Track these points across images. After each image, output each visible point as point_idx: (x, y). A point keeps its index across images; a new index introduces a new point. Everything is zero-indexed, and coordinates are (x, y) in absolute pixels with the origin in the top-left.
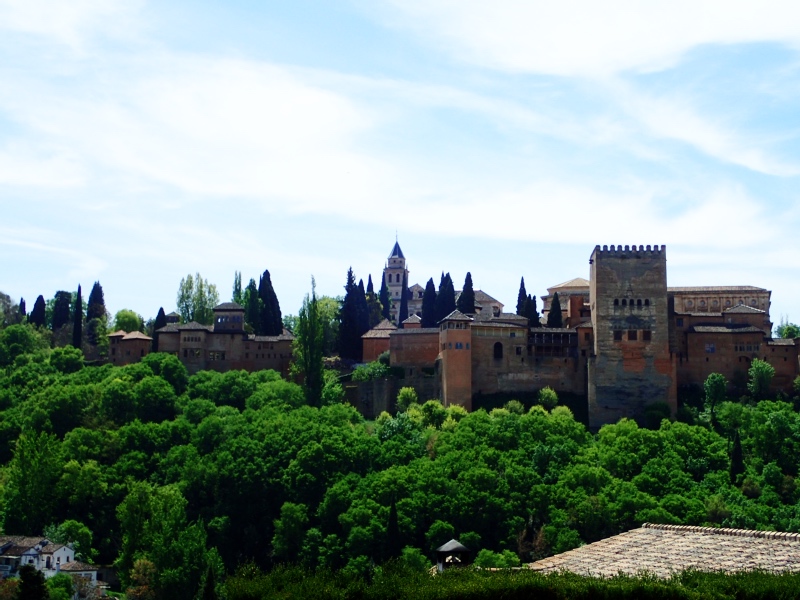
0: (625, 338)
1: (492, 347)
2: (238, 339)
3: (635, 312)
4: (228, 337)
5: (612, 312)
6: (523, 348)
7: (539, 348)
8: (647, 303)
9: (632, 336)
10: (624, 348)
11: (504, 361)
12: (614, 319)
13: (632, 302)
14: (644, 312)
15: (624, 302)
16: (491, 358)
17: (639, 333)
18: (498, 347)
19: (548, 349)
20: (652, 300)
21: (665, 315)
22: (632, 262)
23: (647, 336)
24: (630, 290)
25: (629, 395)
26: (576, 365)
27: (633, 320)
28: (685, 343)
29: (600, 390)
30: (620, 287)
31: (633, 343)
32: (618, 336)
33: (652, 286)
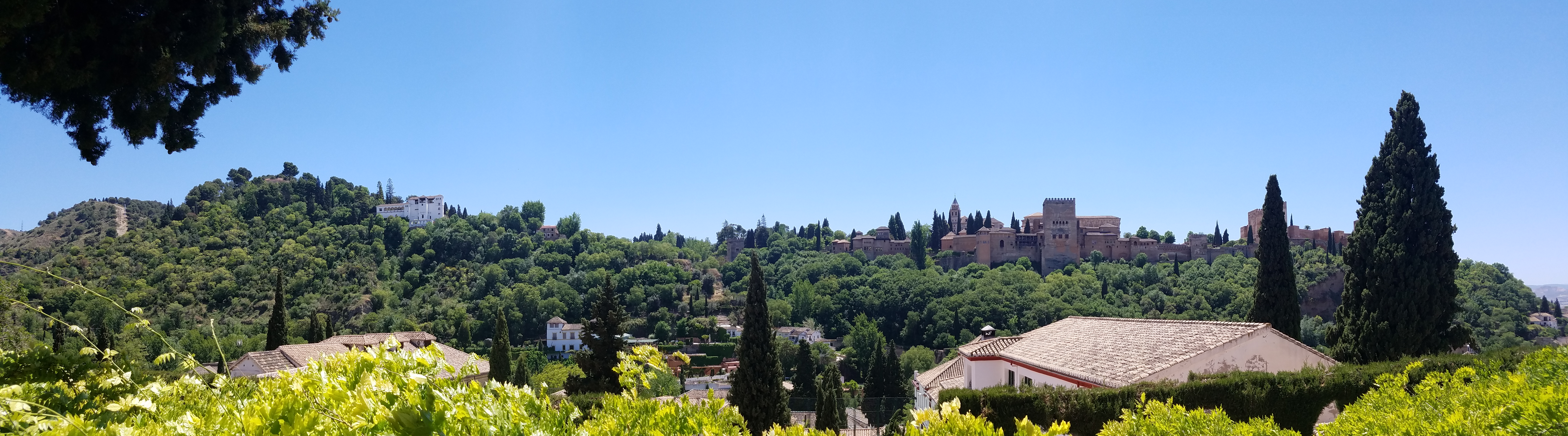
0: (1057, 237)
1: (999, 242)
2: (886, 242)
3: (1062, 227)
4: (880, 241)
5: (1052, 227)
6: (1013, 242)
7: (1020, 242)
8: (1067, 223)
9: (1060, 237)
10: (1057, 242)
11: (1004, 248)
12: (1052, 230)
13: (1060, 222)
14: (1065, 227)
15: (1057, 222)
16: (999, 246)
17: (1064, 236)
18: (1002, 242)
19: (1024, 242)
20: (1069, 221)
21: (1076, 228)
22: (1060, 205)
23: (1067, 236)
24: (1060, 217)
25: (1059, 262)
26: (1037, 249)
27: (1061, 230)
28: (1084, 240)
29: (1047, 260)
30: (1055, 216)
31: (1061, 239)
32: (1054, 237)
33: (1069, 216)
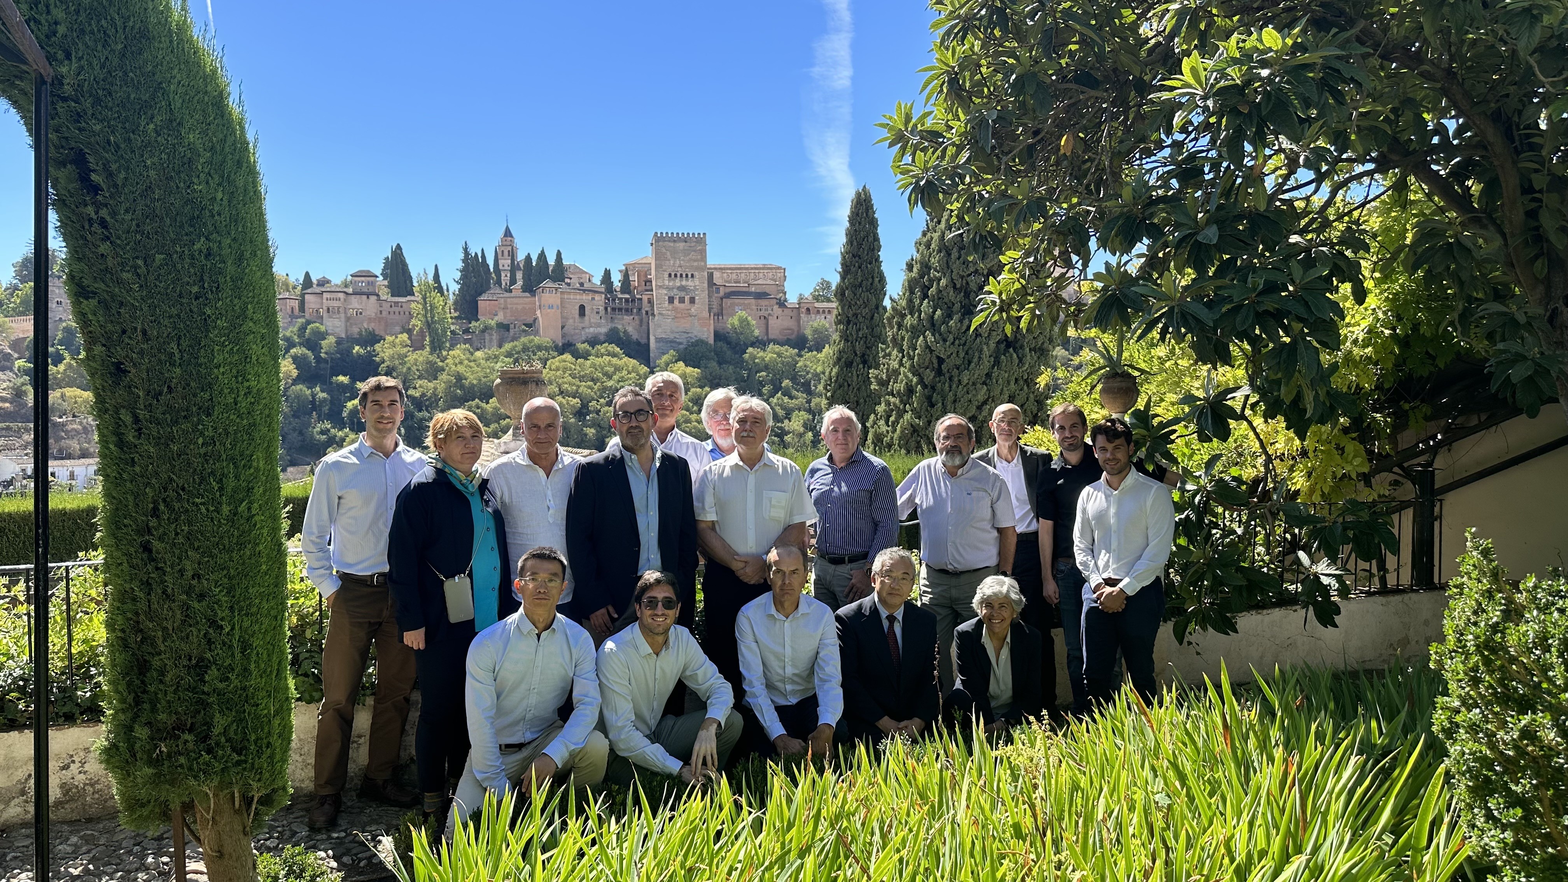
0: (676, 302)
1: (577, 307)
2: (373, 298)
3: (684, 283)
4: (365, 297)
5: (667, 283)
6: (602, 308)
7: (613, 309)
8: (692, 276)
9: (682, 300)
10: (675, 309)
11: (587, 318)
12: (669, 288)
13: (681, 275)
14: (690, 283)
15: (676, 275)
16: (577, 316)
17: (687, 298)
18: (582, 308)
19: (620, 309)
20: (696, 274)
21: (706, 285)
22: (681, 245)
23: (692, 301)
24: (680, 266)
25: (680, 343)
26: (641, 321)
27: (682, 288)
28: (721, 305)
29: (658, 340)
30: (672, 264)
31: (682, 305)
32: (671, 300)
33: (696, 264)
